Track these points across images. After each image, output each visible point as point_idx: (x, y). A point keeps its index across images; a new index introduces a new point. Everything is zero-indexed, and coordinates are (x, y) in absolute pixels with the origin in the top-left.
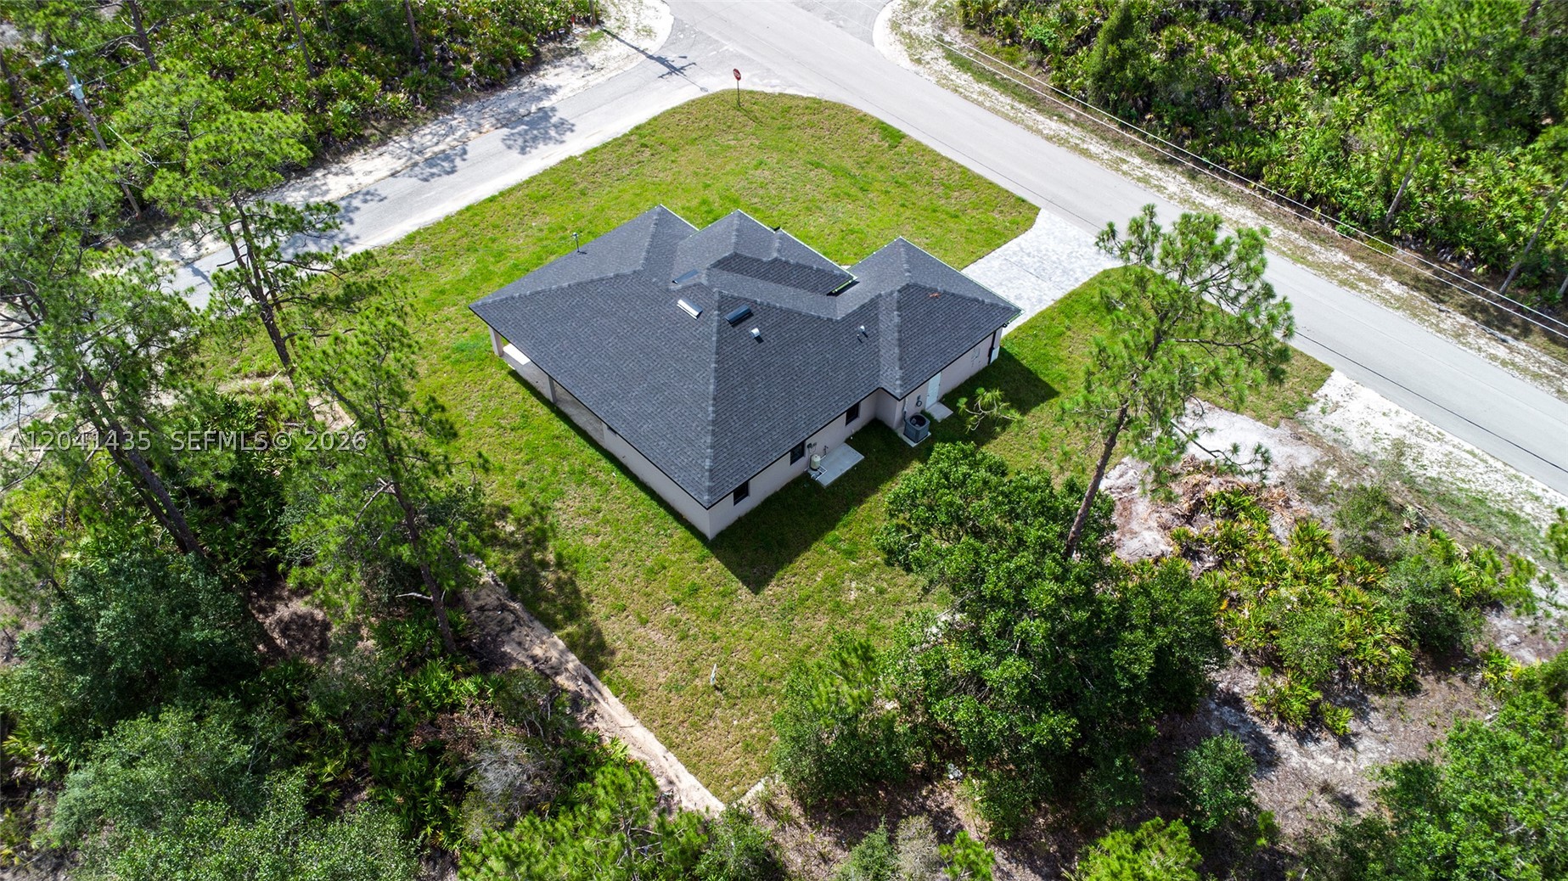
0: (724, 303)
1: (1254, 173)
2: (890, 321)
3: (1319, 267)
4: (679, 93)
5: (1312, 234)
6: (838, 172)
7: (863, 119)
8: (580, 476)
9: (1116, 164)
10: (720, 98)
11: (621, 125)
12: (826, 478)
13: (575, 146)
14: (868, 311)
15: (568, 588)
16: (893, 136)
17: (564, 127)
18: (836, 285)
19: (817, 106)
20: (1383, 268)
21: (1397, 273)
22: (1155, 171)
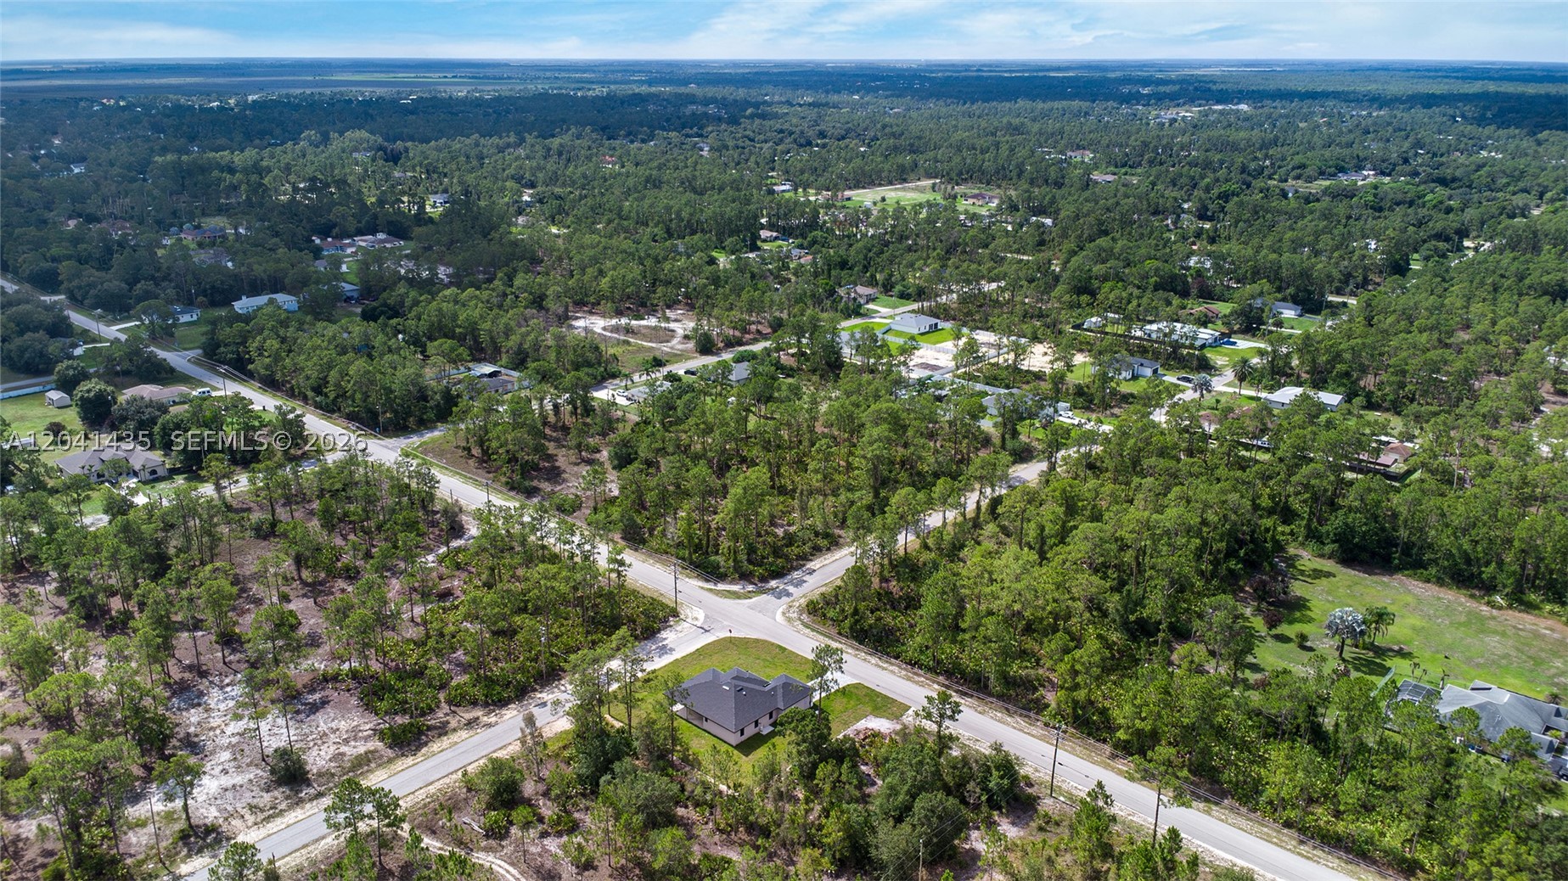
0: (736, 686)
1: (897, 658)
2: (780, 692)
3: (917, 683)
4: (710, 638)
5: (915, 674)
6: (764, 660)
7: (773, 644)
8: (697, 736)
9: (856, 656)
10: (724, 639)
11: (692, 649)
12: (764, 733)
13: (677, 655)
14: (774, 689)
15: (696, 759)
16: (783, 649)
17: (672, 650)
18: (764, 684)
19: (757, 641)
20: (934, 682)
21: (938, 683)
22: (869, 657)
